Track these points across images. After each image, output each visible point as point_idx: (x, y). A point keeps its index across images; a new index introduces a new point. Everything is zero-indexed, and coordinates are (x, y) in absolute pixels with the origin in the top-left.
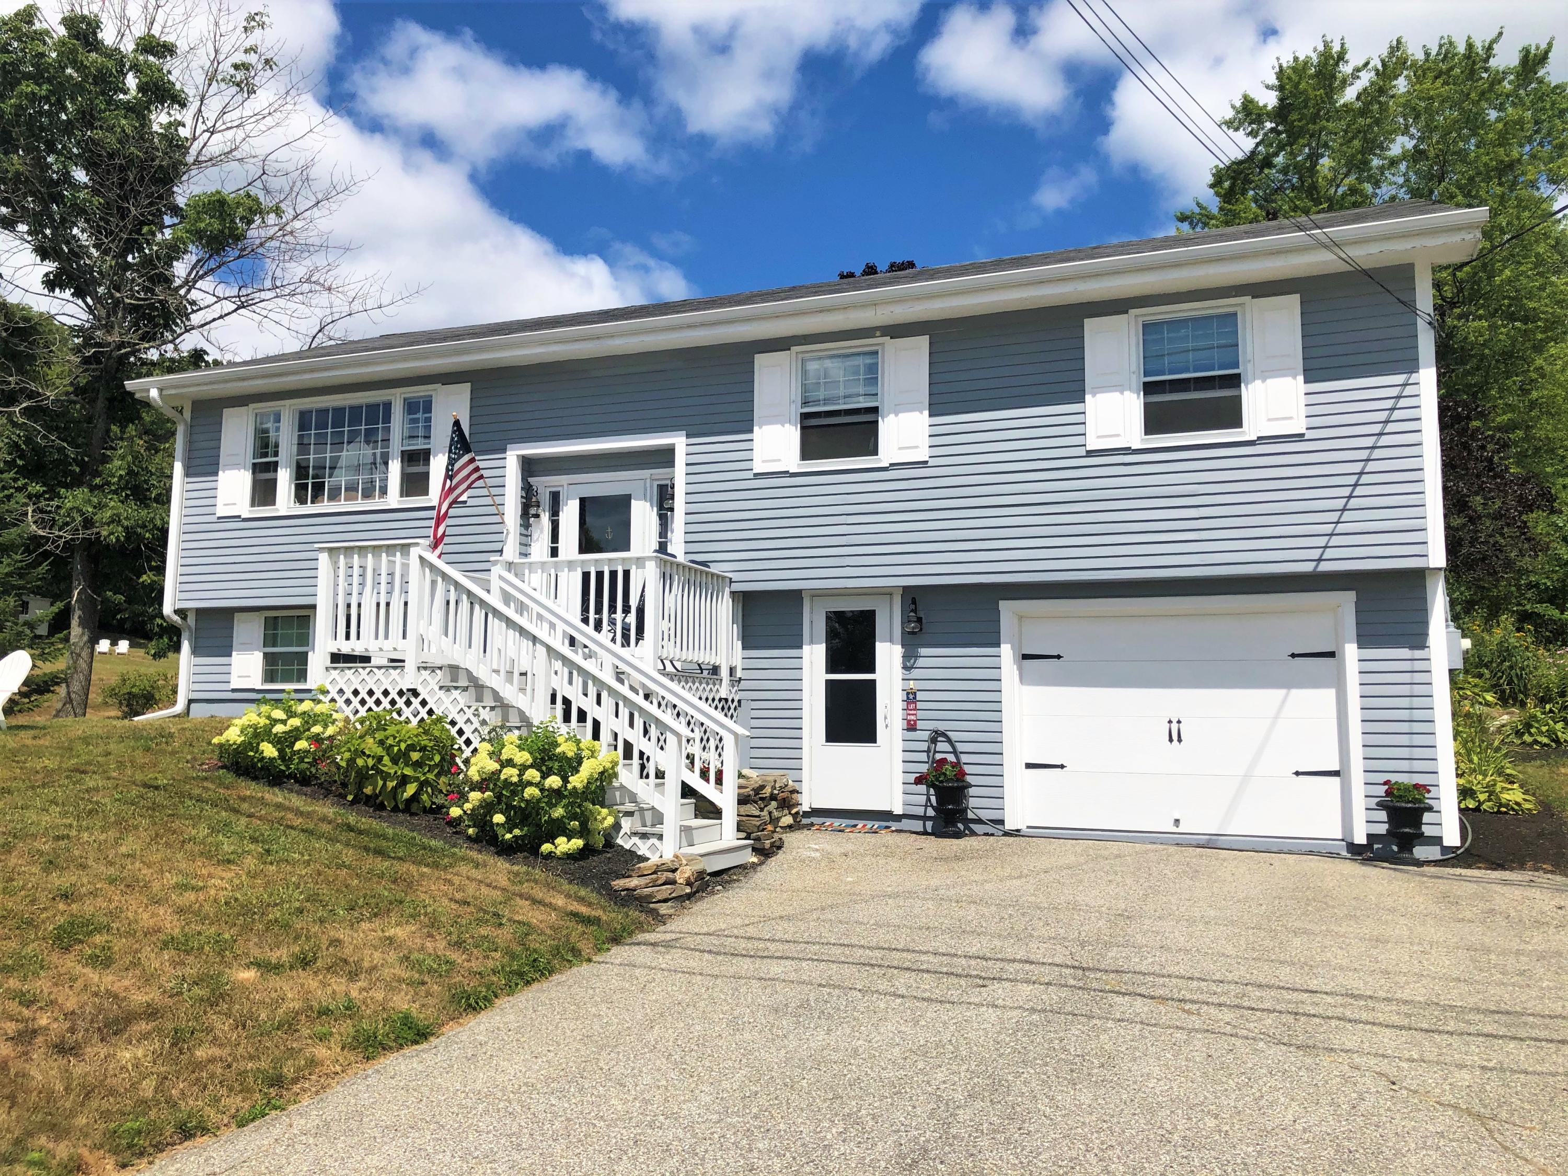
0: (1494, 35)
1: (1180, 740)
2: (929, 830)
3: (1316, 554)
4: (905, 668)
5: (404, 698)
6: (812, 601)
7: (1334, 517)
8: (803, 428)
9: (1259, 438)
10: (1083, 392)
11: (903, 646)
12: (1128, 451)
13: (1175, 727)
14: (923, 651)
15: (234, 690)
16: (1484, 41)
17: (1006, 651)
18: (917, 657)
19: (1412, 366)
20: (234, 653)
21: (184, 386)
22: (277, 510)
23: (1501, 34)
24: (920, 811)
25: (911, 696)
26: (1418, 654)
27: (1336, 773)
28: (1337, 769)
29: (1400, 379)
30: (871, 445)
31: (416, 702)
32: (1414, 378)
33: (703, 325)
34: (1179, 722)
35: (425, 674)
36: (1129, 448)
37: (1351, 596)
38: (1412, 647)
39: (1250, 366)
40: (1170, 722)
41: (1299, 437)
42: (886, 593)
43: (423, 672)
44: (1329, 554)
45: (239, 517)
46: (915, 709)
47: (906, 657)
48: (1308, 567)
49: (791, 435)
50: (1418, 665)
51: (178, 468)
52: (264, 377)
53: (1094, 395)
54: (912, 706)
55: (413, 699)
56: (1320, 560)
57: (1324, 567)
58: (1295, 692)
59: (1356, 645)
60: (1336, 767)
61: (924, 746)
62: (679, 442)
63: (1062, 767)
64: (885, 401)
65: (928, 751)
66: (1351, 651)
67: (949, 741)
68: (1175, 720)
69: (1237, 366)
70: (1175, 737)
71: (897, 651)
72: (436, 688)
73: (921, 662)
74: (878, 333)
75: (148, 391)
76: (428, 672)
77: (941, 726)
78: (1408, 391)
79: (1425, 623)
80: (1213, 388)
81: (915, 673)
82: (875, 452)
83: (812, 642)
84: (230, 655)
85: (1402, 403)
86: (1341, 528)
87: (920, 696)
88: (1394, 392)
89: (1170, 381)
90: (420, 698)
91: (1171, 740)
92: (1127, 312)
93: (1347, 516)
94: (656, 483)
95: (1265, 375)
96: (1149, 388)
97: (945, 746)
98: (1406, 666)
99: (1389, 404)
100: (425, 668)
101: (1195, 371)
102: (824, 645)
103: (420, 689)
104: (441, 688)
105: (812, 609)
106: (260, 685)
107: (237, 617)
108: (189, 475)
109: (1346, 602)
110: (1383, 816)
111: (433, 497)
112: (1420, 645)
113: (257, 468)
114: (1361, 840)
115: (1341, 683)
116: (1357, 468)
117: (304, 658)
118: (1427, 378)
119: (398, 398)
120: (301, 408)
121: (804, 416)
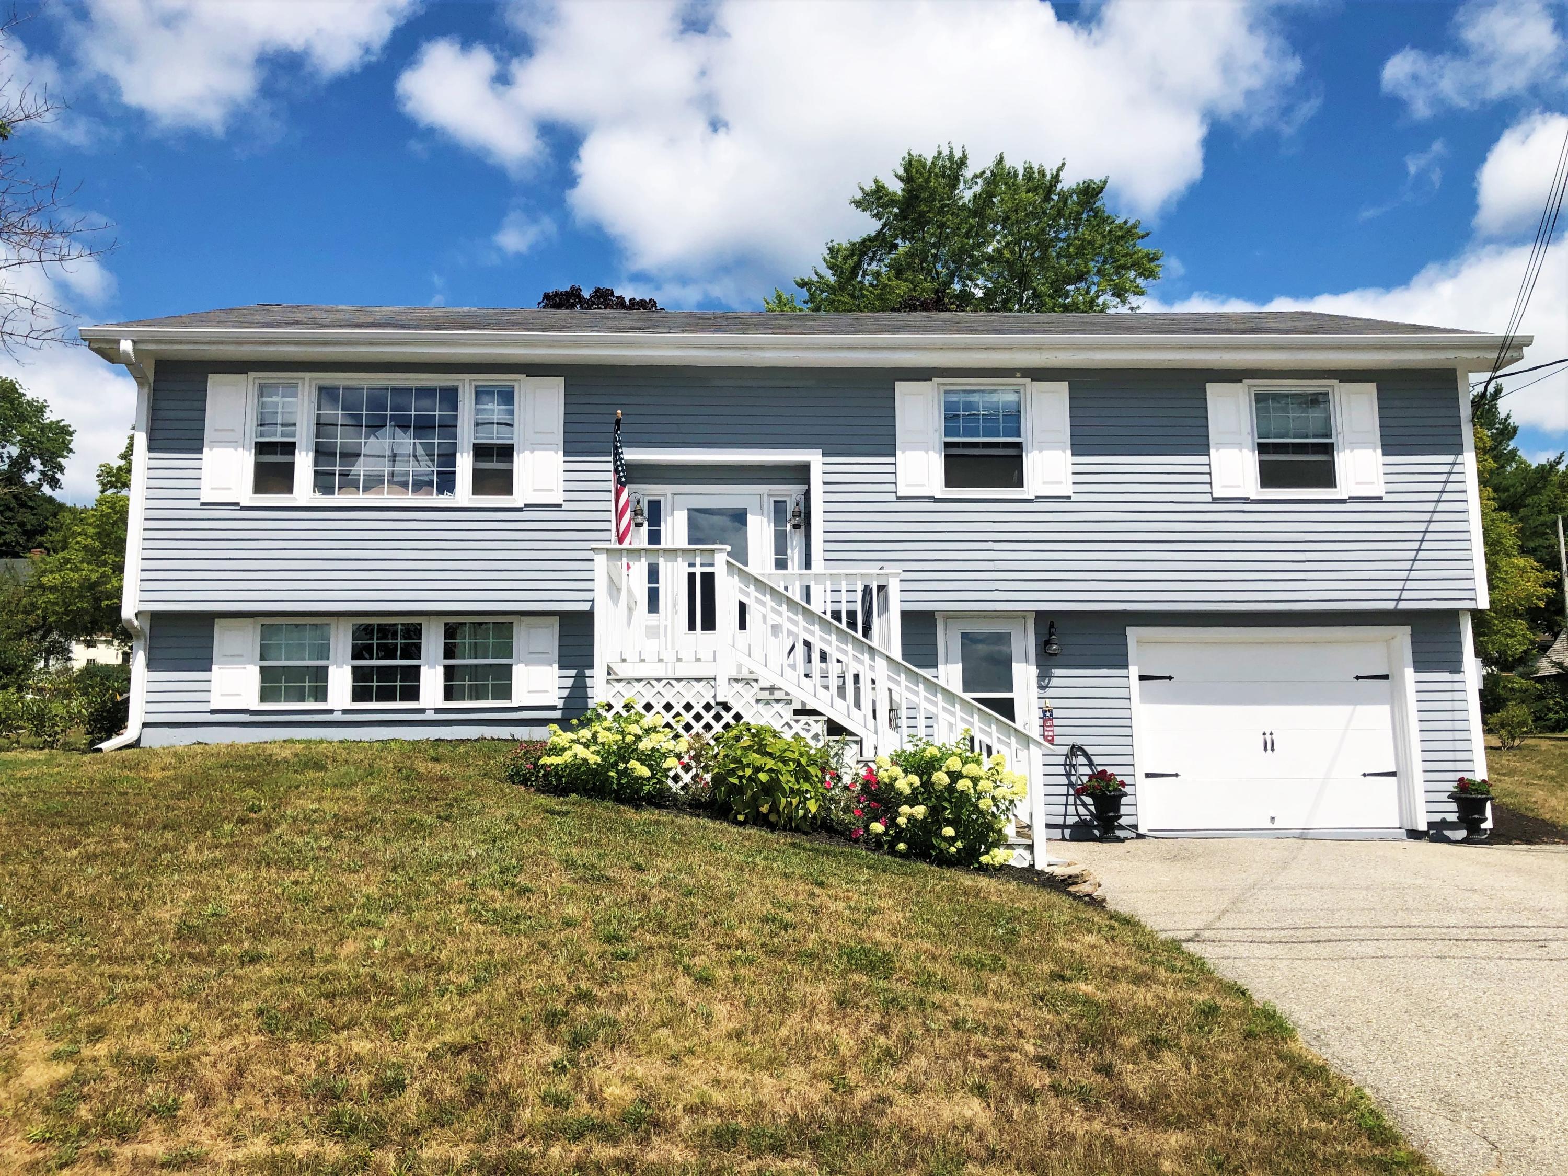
0: (1060, 164)
1: (1273, 750)
2: (1067, 837)
3: (1396, 595)
4: (1041, 687)
5: (713, 712)
6: (945, 623)
7: (1408, 565)
8: (946, 456)
9: (1350, 498)
10: (1208, 446)
11: (1038, 666)
12: (1246, 500)
13: (1268, 738)
14: (1057, 672)
15: (213, 712)
16: (1051, 170)
17: (1134, 671)
18: (1051, 677)
19: (1457, 449)
20: (214, 667)
22: (295, 499)
23: (1064, 164)
24: (1060, 820)
25: (1048, 714)
26: (1456, 677)
27: (1393, 774)
28: (1394, 770)
29: (1450, 458)
30: (1015, 478)
31: (728, 717)
32: (1460, 459)
33: (864, 348)
34: (1271, 734)
35: (738, 686)
36: (1248, 498)
37: (1407, 630)
38: (1451, 672)
39: (1340, 437)
40: (1264, 734)
41: (1379, 499)
42: (1020, 616)
43: (735, 684)
44: (1406, 595)
45: (237, 504)
46: (1052, 726)
47: (1041, 677)
48: (1390, 606)
49: (936, 463)
50: (1457, 686)
53: (1218, 449)
54: (1049, 723)
55: (723, 713)
56: (1399, 600)
57: (1403, 606)
59: (1412, 670)
60: (1393, 770)
61: (1061, 760)
62: (815, 459)
63: (1177, 775)
64: (1026, 438)
65: (1065, 765)
66: (1410, 674)
67: (1086, 755)
68: (1268, 733)
69: (1330, 436)
70: (1269, 746)
71: (1033, 671)
72: (753, 702)
73: (1054, 682)
74: (1018, 375)
75: (118, 342)
76: (741, 684)
77: (1079, 741)
78: (1457, 468)
79: (1460, 652)
80: (1288, 453)
81: (1050, 692)
82: (1020, 484)
83: (947, 662)
84: (210, 670)
85: (1453, 478)
86: (1414, 575)
87: (1056, 713)
88: (1447, 468)
89: (1293, 444)
90: (732, 713)
91: (1266, 749)
92: (1241, 382)
93: (1417, 565)
94: (772, 499)
95: (1354, 445)
96: (1262, 448)
97: (1082, 760)
98: (1448, 686)
99: (1443, 478)
100: (737, 680)
101: (1294, 438)
102: (960, 665)
103: (731, 702)
104: (758, 701)
105: (945, 629)
106: (255, 705)
107: (218, 623)
108: (151, 449)
109: (1402, 635)
110: (1454, 806)
111: (519, 497)
112: (1457, 670)
113: (262, 448)
114: (1423, 827)
115: (1396, 700)
116: (1422, 527)
117: (321, 674)
118: (1469, 459)
119: (466, 385)
120: (321, 383)
121: (947, 445)
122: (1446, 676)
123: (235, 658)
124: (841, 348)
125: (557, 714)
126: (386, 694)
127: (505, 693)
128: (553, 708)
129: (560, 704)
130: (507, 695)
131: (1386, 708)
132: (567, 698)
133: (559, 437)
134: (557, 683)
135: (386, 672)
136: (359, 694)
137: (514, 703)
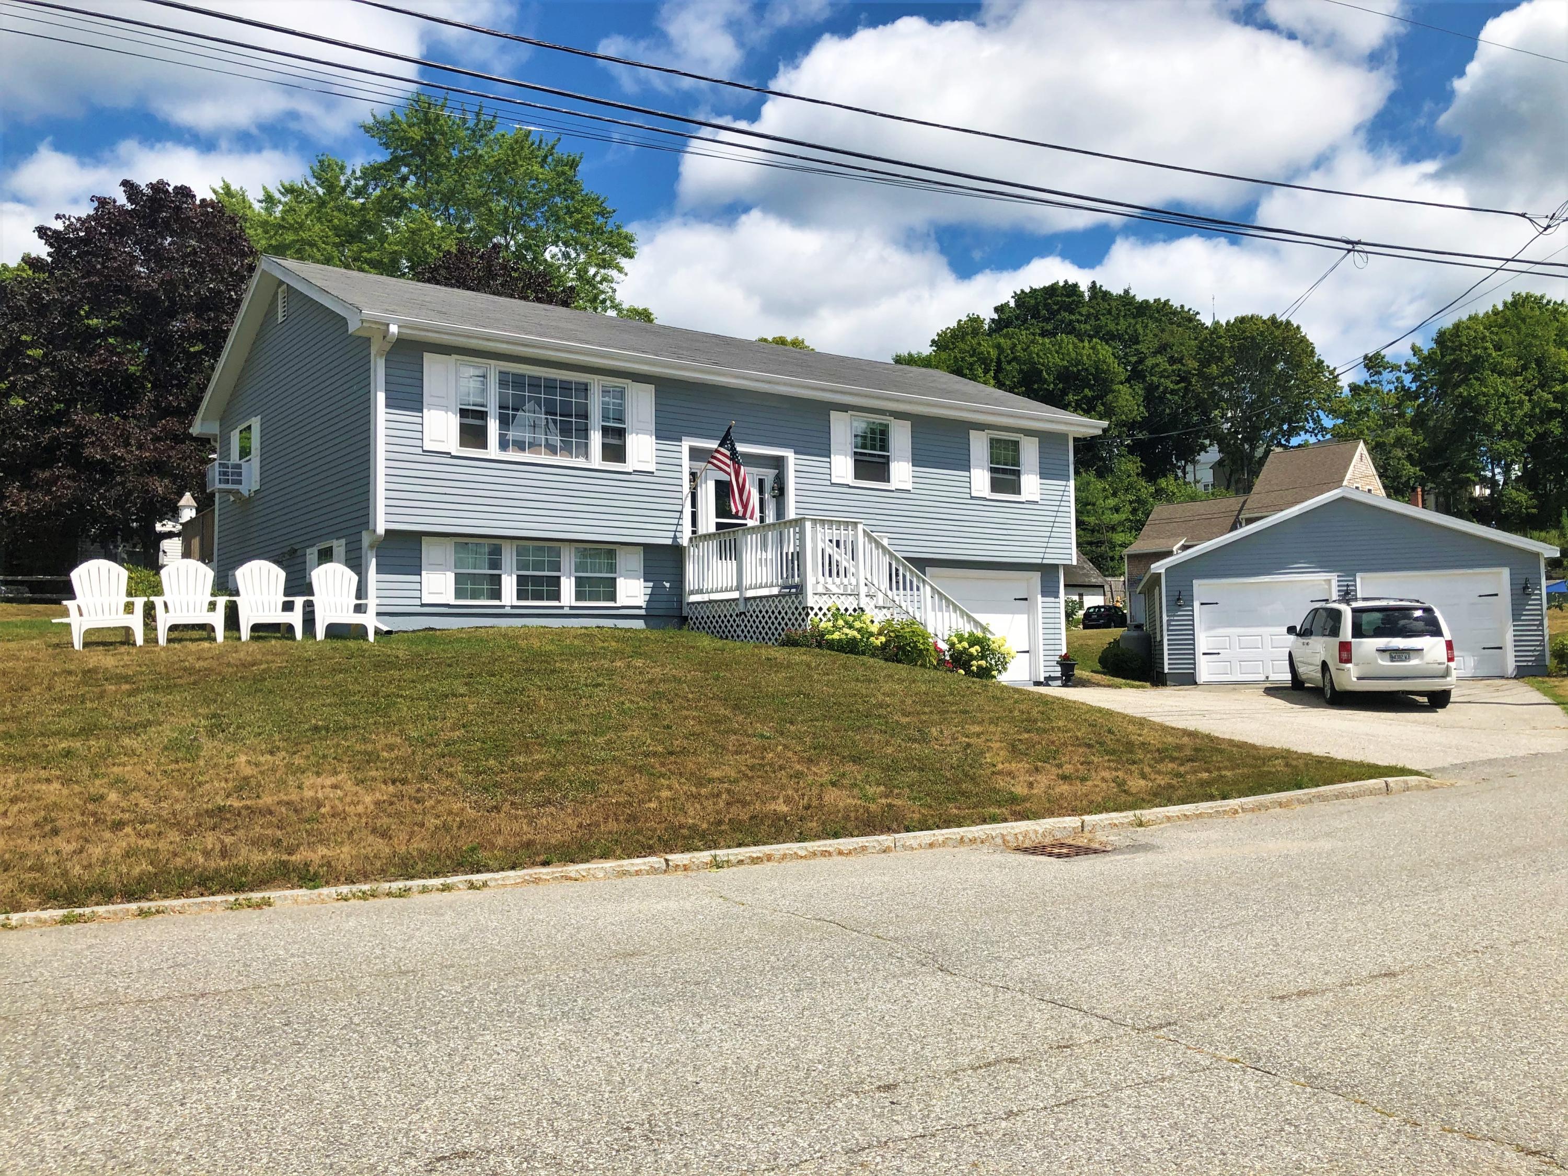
3: (1041, 555)
7: (1047, 540)
8: (854, 460)
9: (1026, 501)
10: (970, 468)
12: (985, 499)
15: (425, 606)
19: (1067, 478)
20: (423, 572)
21: (428, 331)
22: (488, 453)
26: (1056, 600)
27: (1030, 652)
28: (1030, 649)
29: (1064, 483)
30: (886, 476)
32: (1068, 484)
36: (987, 498)
37: (1042, 574)
38: (1054, 597)
39: (1023, 467)
41: (1036, 503)
43: (866, 598)
44: (1046, 556)
45: (448, 453)
48: (1039, 561)
49: (850, 464)
50: (1056, 605)
51: (381, 397)
52: (508, 343)
53: (973, 470)
56: (1043, 558)
57: (1045, 561)
58: (1016, 616)
59: (1040, 596)
62: (790, 456)
66: (1039, 598)
69: (1019, 466)
72: (874, 608)
75: (388, 325)
76: (869, 598)
78: (1067, 489)
79: (1058, 587)
80: (1000, 473)
82: (888, 480)
84: (421, 575)
85: (1065, 493)
88: (1063, 488)
89: (1003, 468)
92: (984, 431)
93: (1050, 540)
94: (758, 477)
95: (1029, 472)
96: (993, 470)
98: (1054, 605)
99: (1062, 493)
100: (867, 596)
101: (1005, 465)
103: (865, 608)
104: (876, 607)
106: (453, 601)
107: (425, 540)
108: (387, 406)
109: (1036, 577)
110: (1059, 669)
111: (629, 466)
112: (1057, 597)
113: (463, 413)
114: (1042, 680)
115: (1030, 611)
116: (1052, 519)
117: (497, 580)
118: (1072, 483)
119: (596, 383)
120: (503, 369)
121: (855, 453)
122: (1052, 599)
123: (438, 567)
124: (798, 386)
125: (643, 612)
126: (538, 596)
127: (613, 597)
128: (640, 608)
129: (644, 605)
130: (614, 599)
131: (1026, 616)
132: (648, 602)
133: (653, 427)
134: (643, 591)
135: (537, 580)
136: (521, 595)
137: (618, 604)
